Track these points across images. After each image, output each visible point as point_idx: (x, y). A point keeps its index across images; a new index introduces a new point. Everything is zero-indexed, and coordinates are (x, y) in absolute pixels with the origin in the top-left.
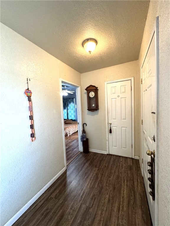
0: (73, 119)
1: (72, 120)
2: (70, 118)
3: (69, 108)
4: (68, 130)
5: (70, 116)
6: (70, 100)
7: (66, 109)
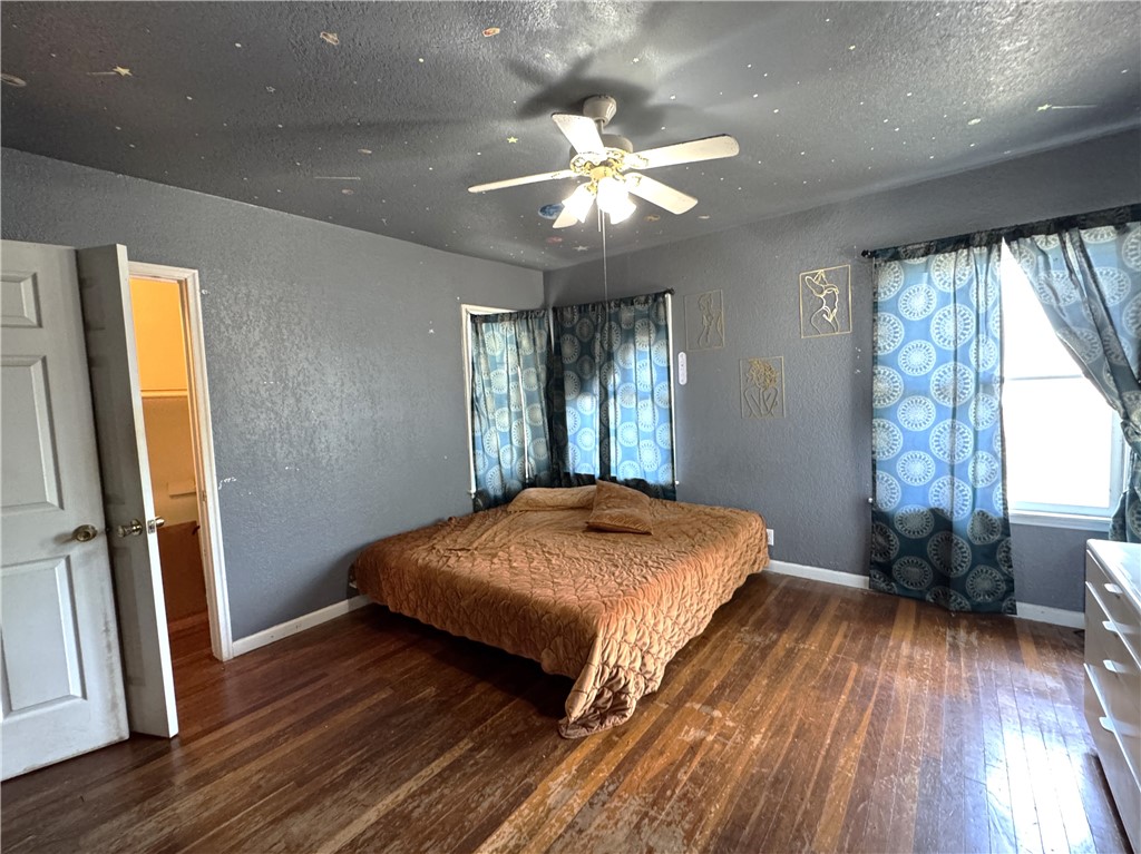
0: (650, 481)
1: (639, 484)
2: (624, 470)
3: (615, 379)
4: (632, 637)
5: (629, 454)
6: (626, 314)
7: (596, 388)
